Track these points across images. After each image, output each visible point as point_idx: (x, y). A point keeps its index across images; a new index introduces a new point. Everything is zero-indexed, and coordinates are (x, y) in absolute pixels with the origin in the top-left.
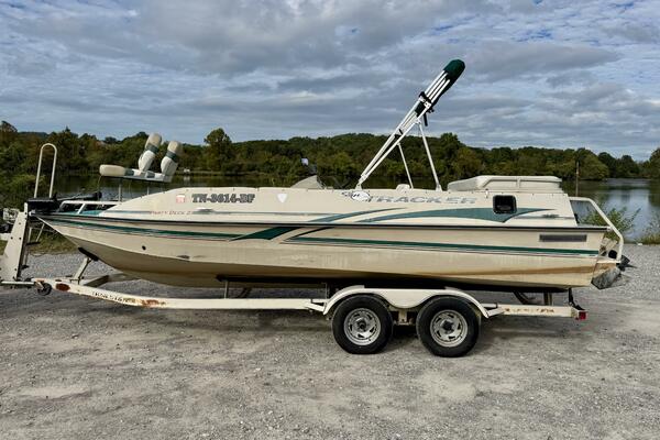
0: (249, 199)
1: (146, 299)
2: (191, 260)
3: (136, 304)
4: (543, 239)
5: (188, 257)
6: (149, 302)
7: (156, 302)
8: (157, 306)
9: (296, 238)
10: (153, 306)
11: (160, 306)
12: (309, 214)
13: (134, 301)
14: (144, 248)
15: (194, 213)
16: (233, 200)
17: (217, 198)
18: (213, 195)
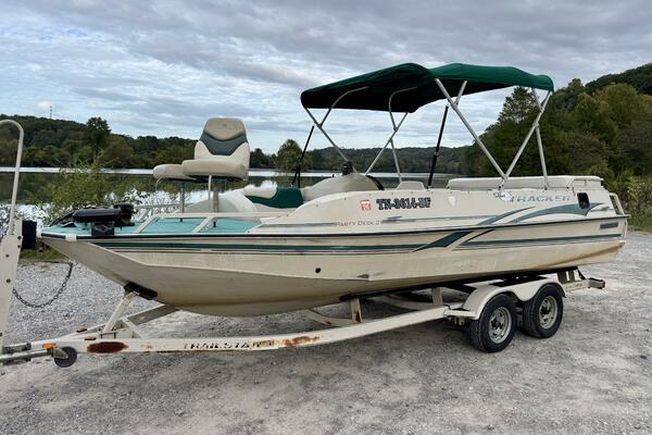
0: (426, 203)
1: (291, 337)
2: (370, 279)
3: (275, 347)
4: (603, 227)
5: (367, 276)
6: (296, 340)
7: (307, 339)
8: (307, 343)
9: (466, 244)
10: (303, 344)
11: (311, 343)
12: (476, 217)
13: (271, 343)
14: (318, 270)
15: (383, 222)
16: (414, 205)
17: (400, 204)
18: (396, 200)
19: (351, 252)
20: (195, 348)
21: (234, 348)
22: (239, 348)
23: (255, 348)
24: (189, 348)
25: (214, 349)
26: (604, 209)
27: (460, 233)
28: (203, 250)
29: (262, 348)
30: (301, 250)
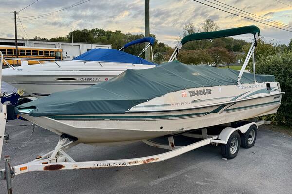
0: (209, 92)
1: (145, 159)
3: (138, 164)
4: (275, 98)
5: (183, 129)
6: (148, 160)
7: (153, 159)
8: (153, 161)
9: (225, 110)
10: (151, 162)
11: (155, 161)
13: (136, 162)
14: (161, 128)
15: (192, 102)
16: (205, 93)
17: (199, 93)
18: (197, 91)
19: (177, 118)
20: (99, 166)
21: (118, 165)
22: (121, 165)
23: (129, 165)
24: (96, 166)
25: (108, 166)
26: (275, 90)
27: (223, 106)
28: (105, 119)
29: (132, 165)
30: (154, 118)
